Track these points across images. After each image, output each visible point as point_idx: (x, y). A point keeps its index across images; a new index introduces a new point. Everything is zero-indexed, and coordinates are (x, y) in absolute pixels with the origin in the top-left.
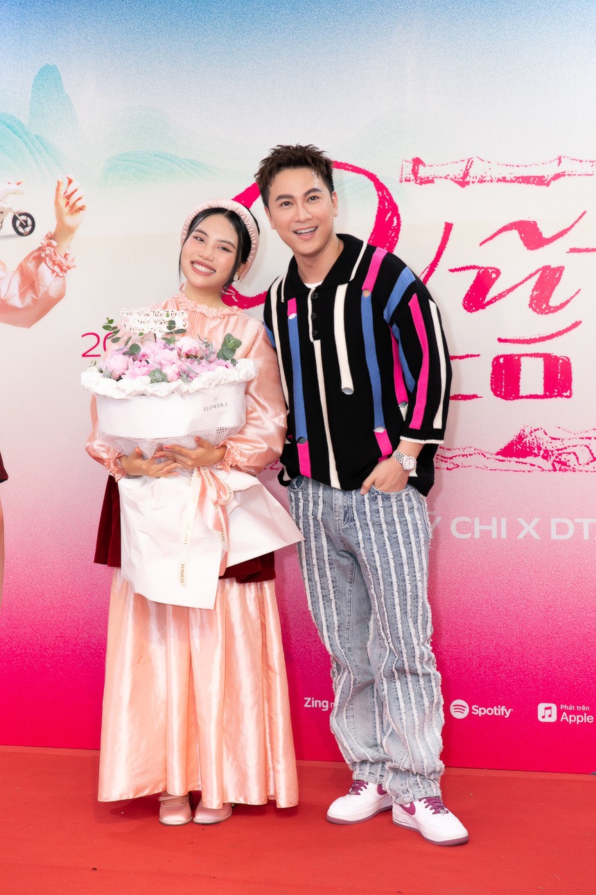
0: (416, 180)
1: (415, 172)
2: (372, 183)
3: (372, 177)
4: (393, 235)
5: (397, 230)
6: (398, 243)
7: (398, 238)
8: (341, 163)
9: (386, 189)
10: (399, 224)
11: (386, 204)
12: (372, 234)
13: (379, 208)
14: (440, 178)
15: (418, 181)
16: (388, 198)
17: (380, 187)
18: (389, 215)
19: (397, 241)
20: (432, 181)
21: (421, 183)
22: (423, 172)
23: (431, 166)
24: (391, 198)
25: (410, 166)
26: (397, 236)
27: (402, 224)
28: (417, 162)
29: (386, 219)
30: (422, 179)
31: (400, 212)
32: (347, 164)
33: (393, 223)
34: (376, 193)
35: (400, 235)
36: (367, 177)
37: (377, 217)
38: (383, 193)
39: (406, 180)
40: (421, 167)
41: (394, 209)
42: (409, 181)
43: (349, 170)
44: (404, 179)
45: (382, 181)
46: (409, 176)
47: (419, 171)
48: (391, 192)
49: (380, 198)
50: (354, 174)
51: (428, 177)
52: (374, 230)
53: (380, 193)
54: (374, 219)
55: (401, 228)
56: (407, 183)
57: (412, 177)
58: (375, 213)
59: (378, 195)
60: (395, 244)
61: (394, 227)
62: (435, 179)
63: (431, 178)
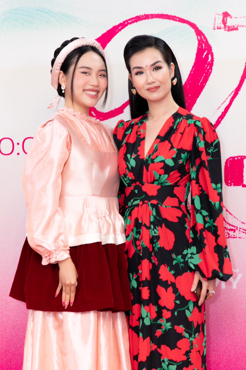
0: (225, 28)
1: (224, 22)
2: (193, 30)
3: (193, 26)
4: (208, 68)
5: (211, 64)
6: (212, 74)
7: (212, 70)
8: (171, 16)
9: (204, 35)
10: (212, 60)
11: (204, 45)
12: (193, 67)
13: (198, 48)
14: (243, 26)
15: (227, 29)
16: (205, 41)
17: (199, 33)
18: (205, 53)
19: (211, 72)
20: (236, 29)
21: (229, 30)
22: (230, 22)
23: (236, 18)
24: (207, 41)
25: (221, 18)
26: (211, 68)
27: (215, 60)
28: (226, 15)
29: (204, 56)
30: (229, 27)
31: (214, 51)
32: (175, 17)
33: (208, 59)
34: (196, 37)
35: (213, 68)
36: (189, 26)
37: (197, 54)
38: (201, 38)
39: (218, 28)
40: (228, 18)
41: (209, 49)
42: (220, 28)
43: (176, 20)
44: (216, 27)
45: (200, 28)
46: (220, 25)
47: (228, 21)
48: (207, 36)
49: (199, 41)
50: (180, 24)
51: (234, 26)
52: (195, 64)
53: (199, 37)
54: (194, 57)
55: (214, 63)
56: (219, 30)
57: (223, 26)
58: (195, 52)
59: (198, 39)
60: (210, 74)
61: (209, 62)
62: (239, 27)
63: (236, 27)
